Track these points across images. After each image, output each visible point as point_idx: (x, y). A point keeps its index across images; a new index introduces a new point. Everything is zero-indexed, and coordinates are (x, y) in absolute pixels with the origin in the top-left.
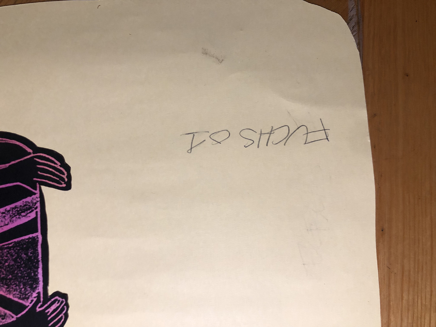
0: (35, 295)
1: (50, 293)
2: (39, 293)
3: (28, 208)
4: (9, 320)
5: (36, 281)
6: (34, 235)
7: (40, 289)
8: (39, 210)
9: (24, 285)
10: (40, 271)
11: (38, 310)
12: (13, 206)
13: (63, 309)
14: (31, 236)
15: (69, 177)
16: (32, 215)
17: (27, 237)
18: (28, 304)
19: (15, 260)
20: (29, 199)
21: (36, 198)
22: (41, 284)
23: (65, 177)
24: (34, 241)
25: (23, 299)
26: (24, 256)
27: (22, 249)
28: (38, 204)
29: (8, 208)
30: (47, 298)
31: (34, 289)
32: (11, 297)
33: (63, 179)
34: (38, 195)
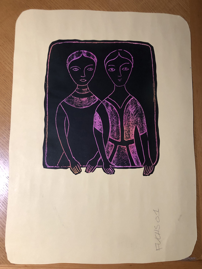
0: (114, 165)
1: (115, 169)
2: (115, 166)
3: (138, 163)
4: (107, 157)
5: (118, 165)
6: (131, 165)
7: (116, 166)
8: (138, 166)
9: (117, 162)
10: (121, 167)
11: (110, 166)
12: (139, 159)
13: (110, 173)
14: (130, 164)
15: (147, 175)
16: (136, 165)
17: (130, 163)
18: (112, 163)
19: (124, 160)
20: (141, 164)
21: (141, 166)
22: (117, 167)
23: (147, 174)
24: (129, 165)
25: (113, 161)
26: (125, 162)
27: (127, 162)
28: (139, 166)
29: (138, 158)
30: (113, 168)
31: (116, 164)
32: (114, 158)
33: (146, 174)
34: (142, 166)
